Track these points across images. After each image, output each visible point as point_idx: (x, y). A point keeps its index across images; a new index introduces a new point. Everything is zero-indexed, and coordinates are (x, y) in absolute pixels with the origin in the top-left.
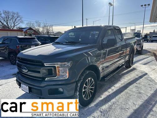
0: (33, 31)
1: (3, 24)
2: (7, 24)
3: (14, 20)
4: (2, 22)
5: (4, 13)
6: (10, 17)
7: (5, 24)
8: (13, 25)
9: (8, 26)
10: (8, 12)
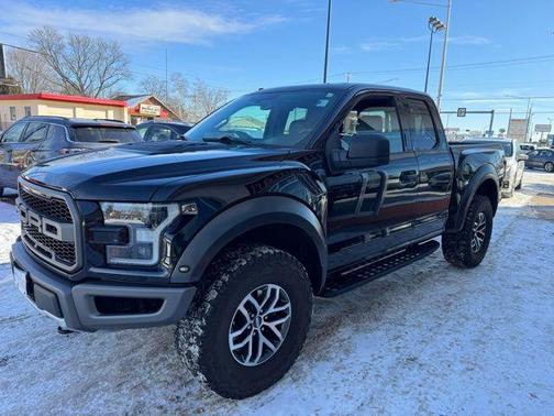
0: (159, 107)
1: (65, 79)
2: (79, 79)
3: (102, 69)
4: (65, 71)
5: (72, 45)
6: (92, 57)
7: (73, 79)
8: (97, 84)
9: (82, 88)
10: (86, 42)
